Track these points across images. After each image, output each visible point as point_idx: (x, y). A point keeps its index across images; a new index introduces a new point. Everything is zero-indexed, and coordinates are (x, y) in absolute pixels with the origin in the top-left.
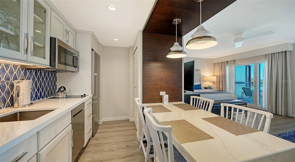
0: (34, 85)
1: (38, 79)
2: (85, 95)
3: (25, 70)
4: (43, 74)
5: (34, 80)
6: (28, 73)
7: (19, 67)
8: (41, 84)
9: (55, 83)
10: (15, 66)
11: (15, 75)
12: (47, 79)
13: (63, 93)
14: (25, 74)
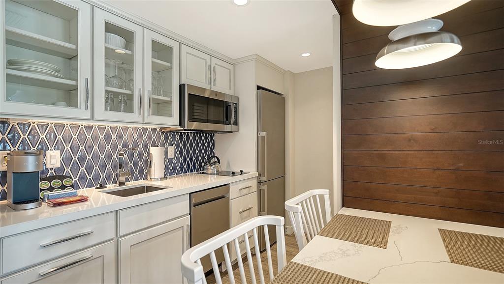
0: (178, 153)
1: (185, 145)
2: (241, 171)
3: (166, 133)
4: (191, 138)
5: (178, 146)
6: (170, 138)
7: (158, 130)
8: (188, 152)
9: (211, 151)
10: (154, 130)
11: (154, 140)
12: (197, 144)
13: (213, 166)
14: (166, 138)
